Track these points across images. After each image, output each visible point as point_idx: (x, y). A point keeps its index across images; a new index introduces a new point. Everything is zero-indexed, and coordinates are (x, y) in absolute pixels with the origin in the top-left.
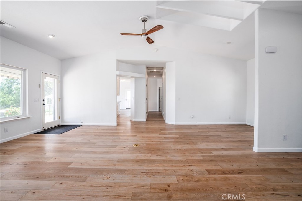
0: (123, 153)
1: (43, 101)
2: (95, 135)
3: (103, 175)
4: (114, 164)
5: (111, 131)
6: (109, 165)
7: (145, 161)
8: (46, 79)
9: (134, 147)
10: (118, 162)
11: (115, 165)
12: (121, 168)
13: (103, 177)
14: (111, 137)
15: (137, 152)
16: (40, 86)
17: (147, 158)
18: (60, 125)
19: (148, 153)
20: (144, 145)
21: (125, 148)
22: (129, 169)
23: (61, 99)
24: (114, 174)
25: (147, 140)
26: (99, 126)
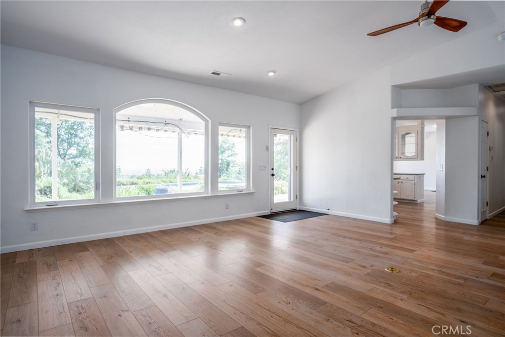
0: (350, 275)
1: (273, 169)
2: (335, 234)
3: (285, 297)
4: (317, 287)
5: (370, 232)
6: (308, 286)
7: (378, 305)
8: (276, 136)
9: (384, 272)
10: (327, 286)
11: (316, 289)
12: (321, 298)
13: (283, 299)
14: (358, 242)
15: (381, 282)
16: (267, 148)
17: (390, 299)
18: (298, 209)
19: (403, 293)
20: (413, 274)
21: (364, 267)
22: (332, 305)
23: (299, 168)
24: (301, 301)
25: (431, 267)
26: (355, 219)
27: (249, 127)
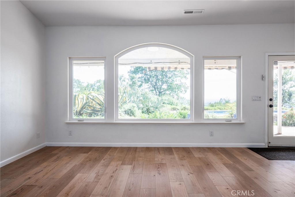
8: (277, 64)
27: (240, 57)
